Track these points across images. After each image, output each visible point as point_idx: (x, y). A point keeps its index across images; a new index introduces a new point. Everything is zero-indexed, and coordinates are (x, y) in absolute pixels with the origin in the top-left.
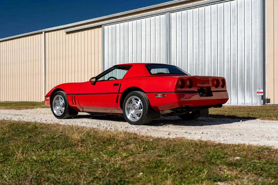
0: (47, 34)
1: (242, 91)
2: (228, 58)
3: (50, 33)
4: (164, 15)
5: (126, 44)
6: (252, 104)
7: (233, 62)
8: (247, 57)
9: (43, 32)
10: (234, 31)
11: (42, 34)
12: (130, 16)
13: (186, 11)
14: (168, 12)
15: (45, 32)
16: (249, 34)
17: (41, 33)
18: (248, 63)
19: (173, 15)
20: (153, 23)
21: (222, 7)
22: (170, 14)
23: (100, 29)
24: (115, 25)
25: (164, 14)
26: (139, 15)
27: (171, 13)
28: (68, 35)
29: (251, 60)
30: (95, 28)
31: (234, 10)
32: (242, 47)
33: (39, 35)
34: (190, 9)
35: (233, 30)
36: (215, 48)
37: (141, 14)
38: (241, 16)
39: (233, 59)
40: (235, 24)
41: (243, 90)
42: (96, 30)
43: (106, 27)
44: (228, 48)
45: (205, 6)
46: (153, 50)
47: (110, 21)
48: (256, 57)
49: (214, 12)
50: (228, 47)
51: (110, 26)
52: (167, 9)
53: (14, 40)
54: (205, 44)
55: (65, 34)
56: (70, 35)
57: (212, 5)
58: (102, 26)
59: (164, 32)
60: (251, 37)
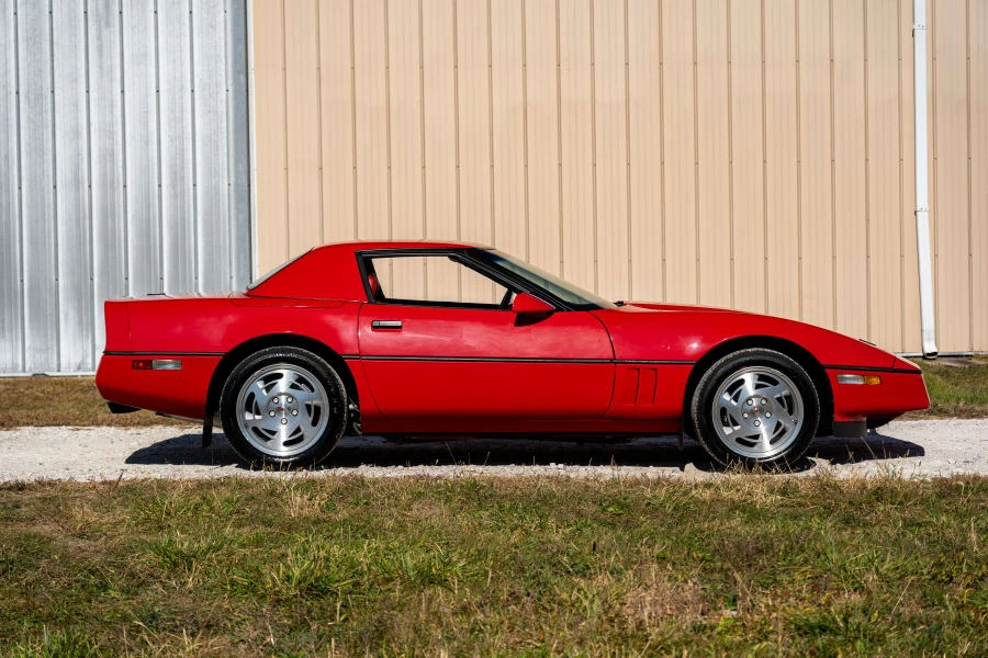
2: (77, 167)
7: (103, 186)
10: (105, 53)
16: (178, 75)
18: (179, 196)
29: (192, 183)
32: (147, 123)
39: (104, 175)
40: (108, 24)
44: (77, 125)
48: (212, 172)
50: (76, 118)
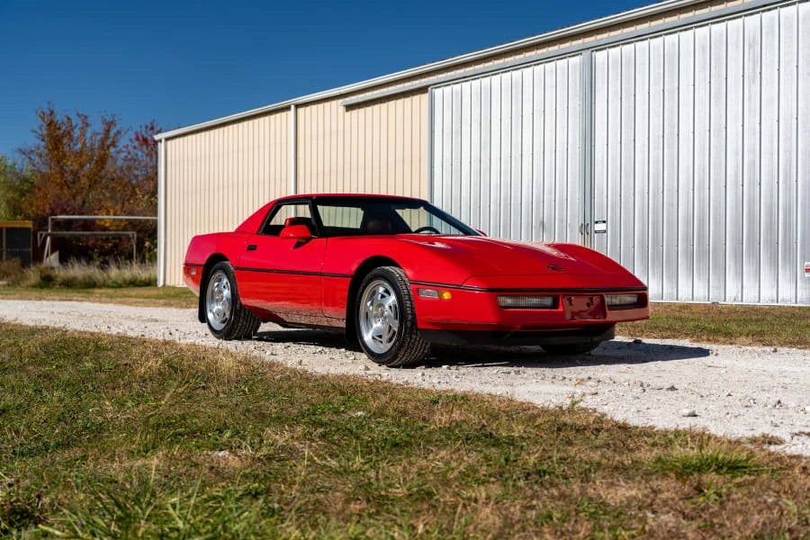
0: (301, 110)
1: (771, 265)
2: (737, 173)
3: (308, 109)
4: (577, 58)
5: (485, 137)
6: (796, 302)
7: (749, 184)
8: (785, 170)
9: (293, 107)
10: (752, 100)
11: (289, 112)
12: (497, 62)
13: (632, 45)
14: (588, 49)
15: (297, 106)
16: (789, 108)
17: (288, 108)
18: (788, 189)
19: (600, 56)
20: (550, 80)
21: (721, 35)
22: (594, 53)
23: (425, 97)
24: (459, 86)
25: (577, 55)
26: (518, 57)
27: (596, 51)
28: (349, 113)
29: (795, 179)
30: (413, 95)
31: (751, 42)
33: (284, 114)
34: (642, 40)
35: (750, 98)
36: (704, 149)
37: (521, 56)
38: (769, 57)
39: (749, 178)
40: (753, 81)
41: (774, 264)
42: (416, 98)
43: (438, 92)
44: (737, 148)
45: (681, 31)
46: (551, 152)
47: (449, 74)
48: (806, 171)
49: (703, 48)
50: (737, 144)
51: (447, 90)
52: (587, 40)
53: (226, 128)
54: (678, 135)
55: (342, 109)
56: (354, 112)
57: (697, 30)
58: (430, 89)
59: (576, 104)
60: (795, 116)
